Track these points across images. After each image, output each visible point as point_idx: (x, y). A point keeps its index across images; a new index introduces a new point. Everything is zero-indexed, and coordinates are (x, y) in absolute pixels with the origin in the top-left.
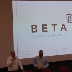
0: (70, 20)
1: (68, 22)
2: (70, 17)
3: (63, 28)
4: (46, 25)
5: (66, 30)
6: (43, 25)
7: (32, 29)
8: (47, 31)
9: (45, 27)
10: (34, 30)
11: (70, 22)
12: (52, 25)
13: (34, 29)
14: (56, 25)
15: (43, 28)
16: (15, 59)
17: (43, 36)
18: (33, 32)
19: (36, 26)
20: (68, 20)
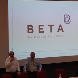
0: (67, 21)
1: (65, 23)
2: (67, 18)
3: (60, 29)
4: (43, 26)
5: (63, 31)
6: (40, 26)
7: (28, 29)
8: (43, 32)
9: (41, 27)
10: (30, 31)
11: (67, 23)
12: (49, 25)
13: (30, 29)
14: (53, 25)
15: (40, 29)
16: (14, 60)
17: (39, 37)
18: (29, 32)
19: (32, 26)
20: (65, 21)
